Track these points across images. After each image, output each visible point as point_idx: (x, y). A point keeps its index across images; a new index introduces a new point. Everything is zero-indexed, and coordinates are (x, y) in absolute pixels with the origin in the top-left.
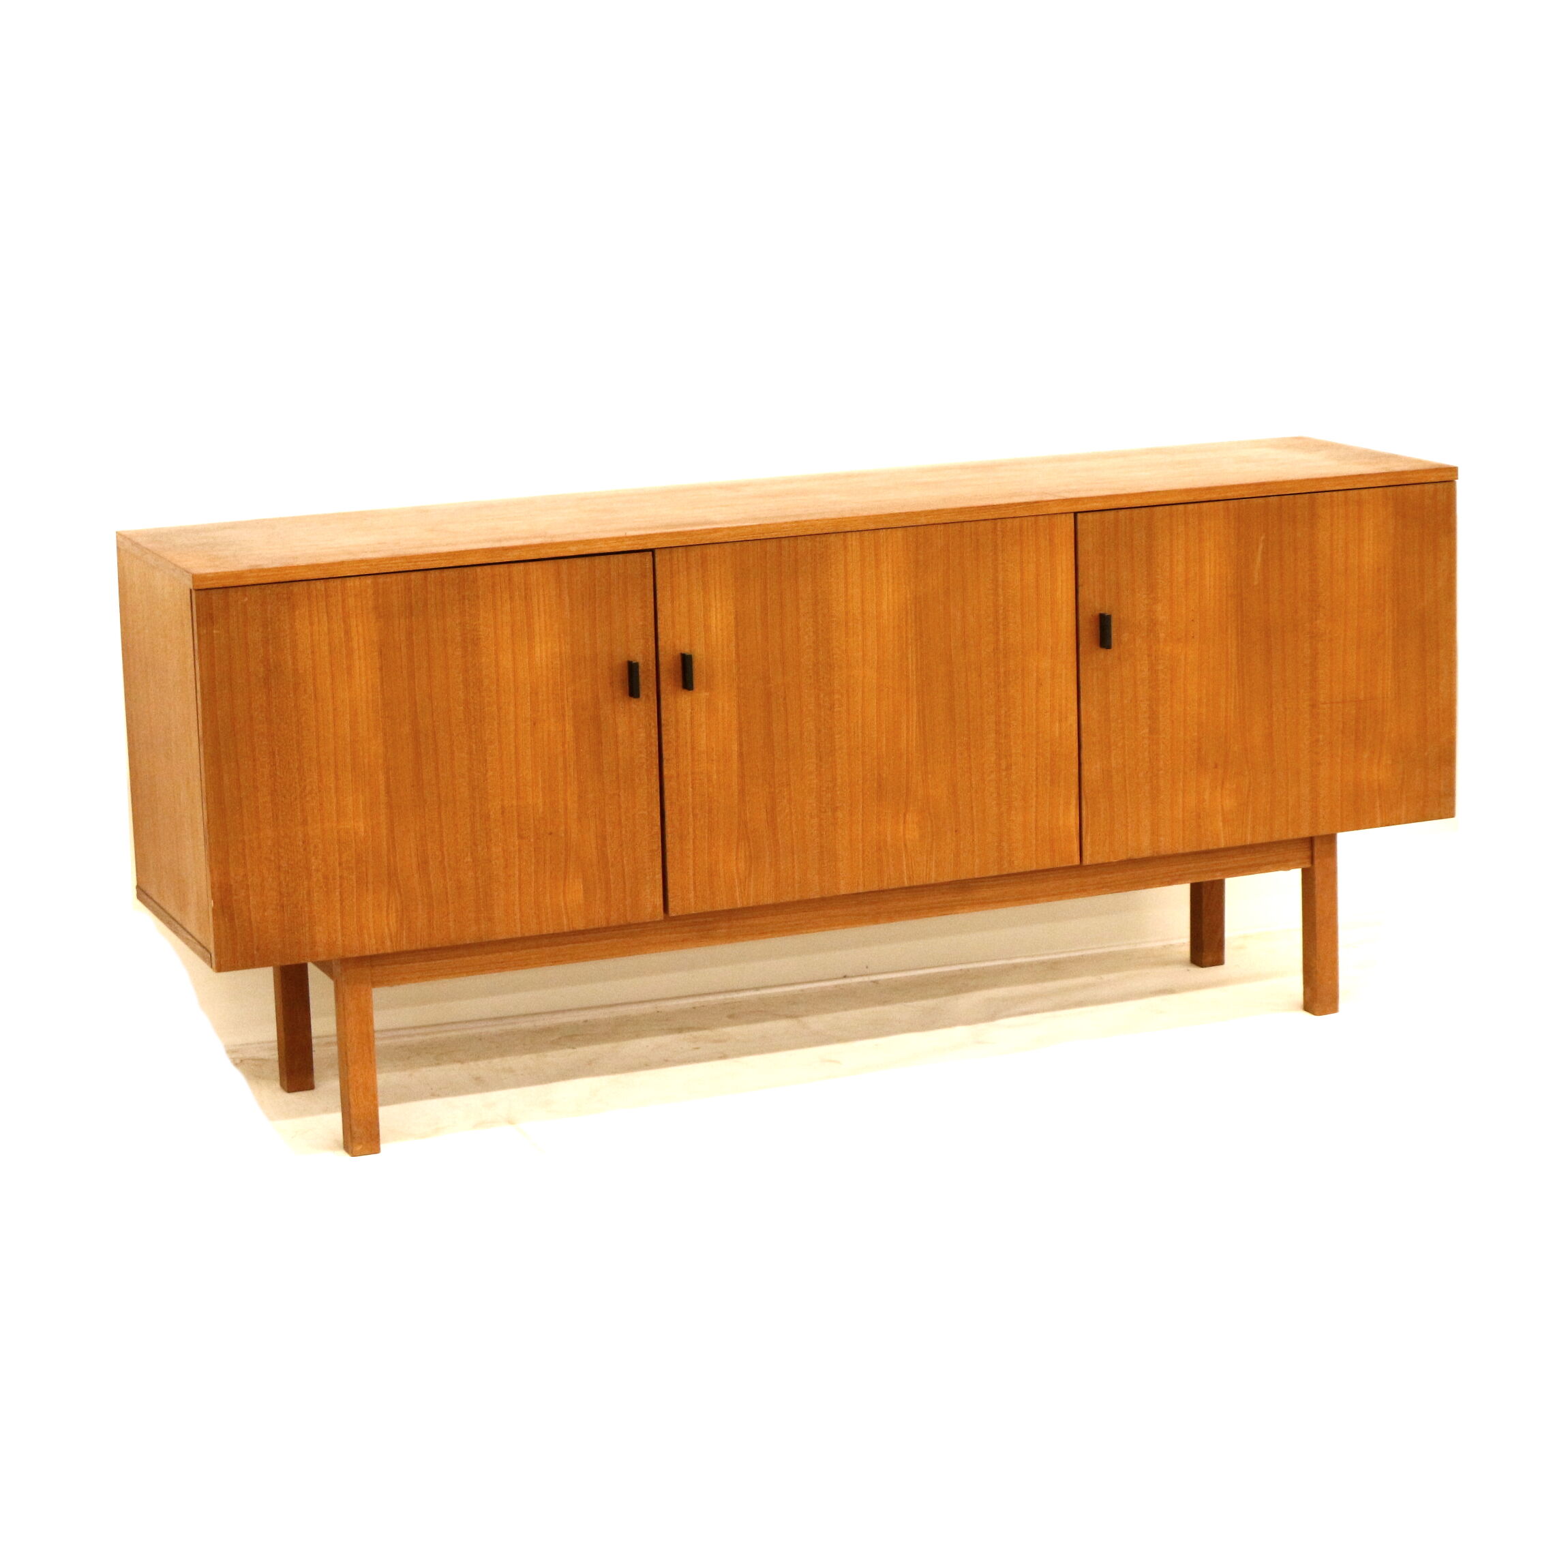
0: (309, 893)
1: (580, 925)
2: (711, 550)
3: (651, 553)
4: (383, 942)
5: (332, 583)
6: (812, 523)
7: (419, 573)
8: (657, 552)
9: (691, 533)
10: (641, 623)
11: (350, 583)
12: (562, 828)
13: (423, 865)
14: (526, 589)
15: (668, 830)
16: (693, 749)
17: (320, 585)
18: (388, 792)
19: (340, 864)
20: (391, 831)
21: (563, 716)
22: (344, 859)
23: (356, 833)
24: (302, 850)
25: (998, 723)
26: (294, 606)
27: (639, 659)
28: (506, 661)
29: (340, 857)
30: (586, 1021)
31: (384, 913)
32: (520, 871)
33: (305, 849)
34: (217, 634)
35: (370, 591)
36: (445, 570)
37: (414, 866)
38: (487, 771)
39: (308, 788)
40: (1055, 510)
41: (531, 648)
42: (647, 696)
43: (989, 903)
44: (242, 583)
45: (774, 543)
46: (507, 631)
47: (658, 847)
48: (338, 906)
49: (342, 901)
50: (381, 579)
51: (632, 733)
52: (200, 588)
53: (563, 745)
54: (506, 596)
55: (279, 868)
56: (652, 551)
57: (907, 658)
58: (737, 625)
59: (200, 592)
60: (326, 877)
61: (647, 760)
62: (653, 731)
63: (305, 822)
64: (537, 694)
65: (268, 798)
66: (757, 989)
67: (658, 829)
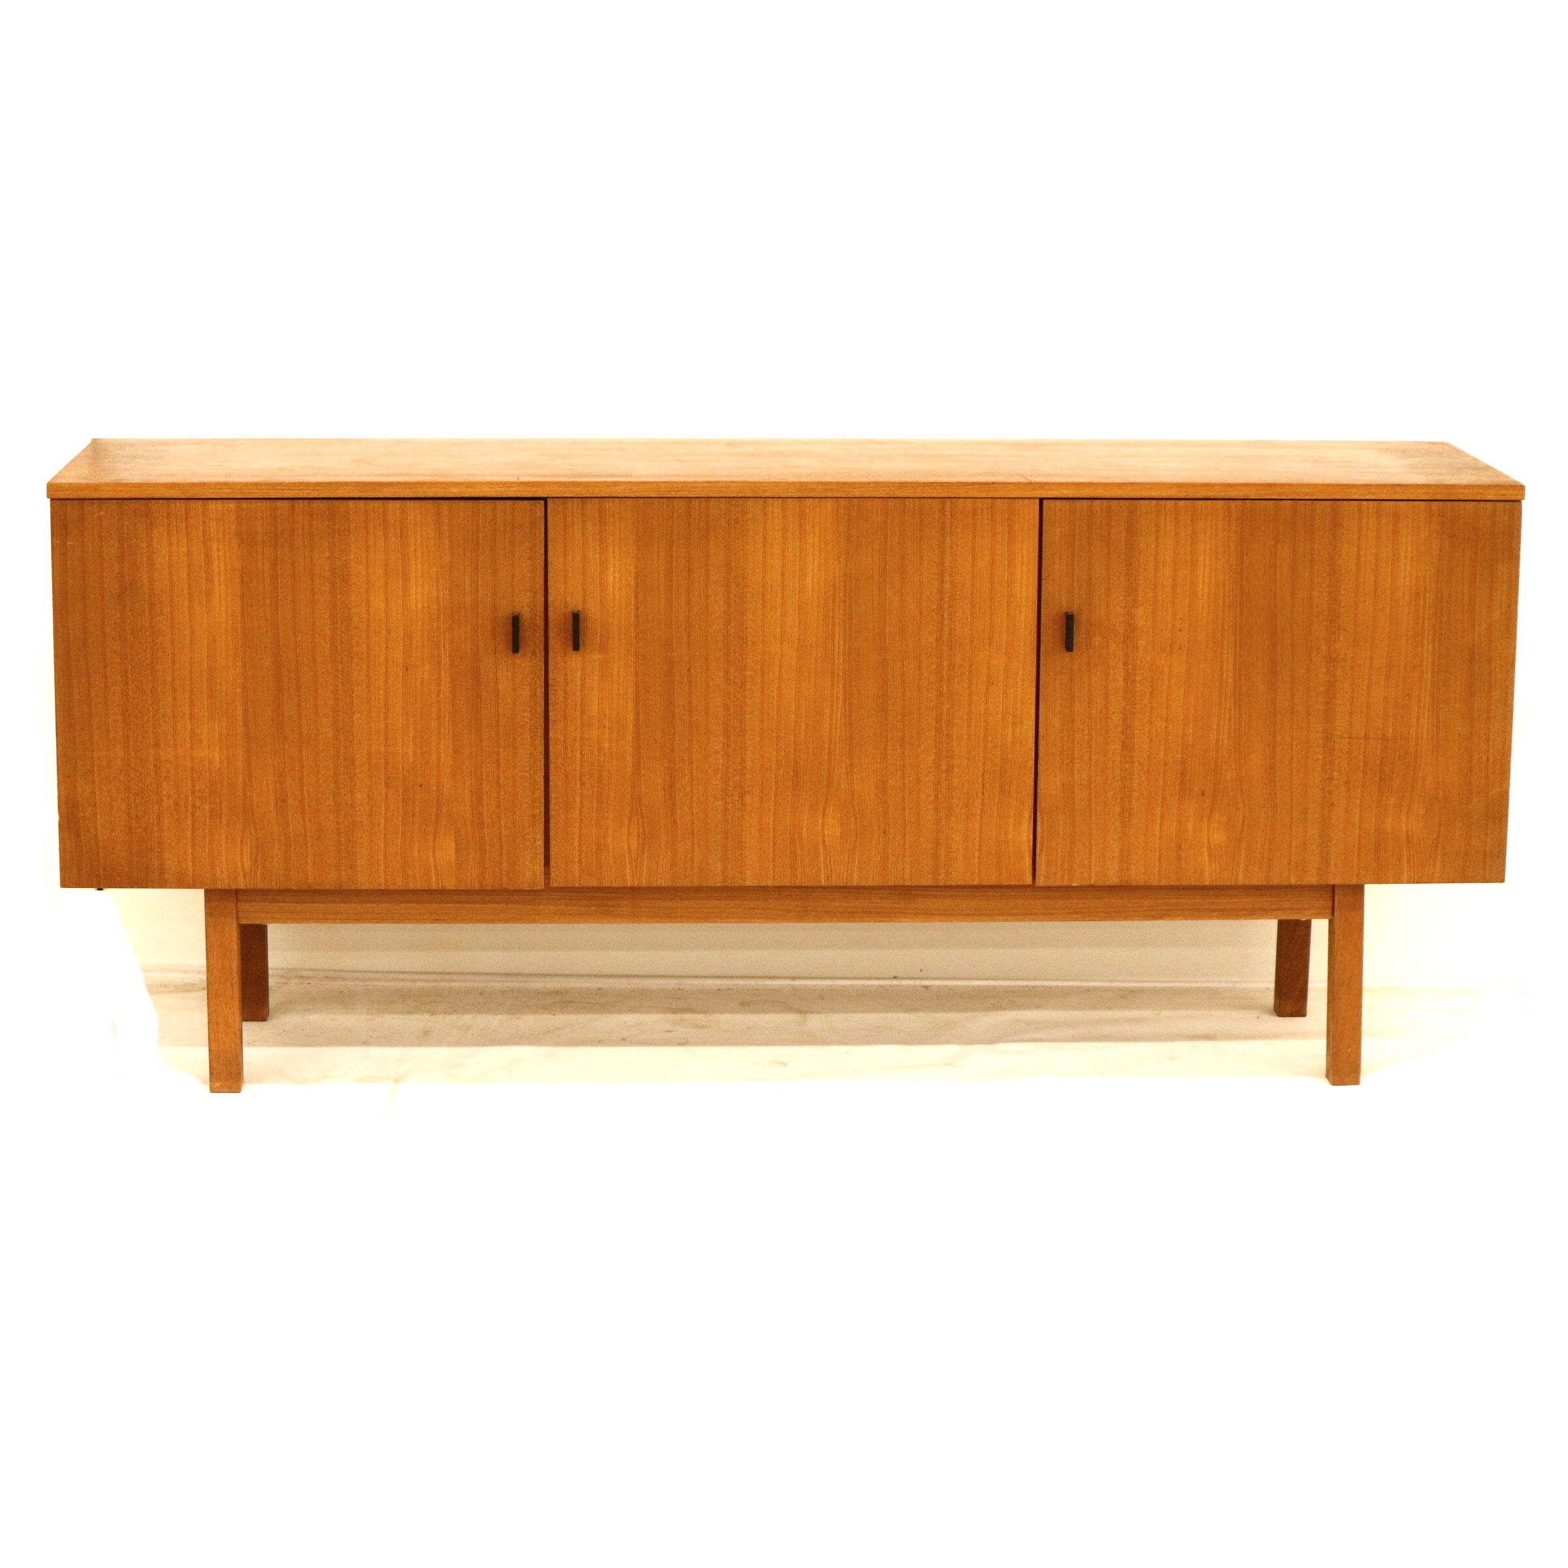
0: (159, 818)
1: (450, 884)
2: (608, 504)
3: (542, 502)
4: (236, 878)
5: (192, 504)
6: (727, 485)
7: (285, 501)
8: (549, 501)
9: (587, 484)
10: (529, 575)
11: (212, 505)
12: (433, 781)
13: (282, 801)
14: (401, 529)
15: (552, 795)
16: (583, 713)
17: (180, 505)
18: (246, 723)
19: (193, 792)
20: (248, 761)
21: (439, 663)
22: (197, 788)
23: (210, 762)
24: (153, 773)
25: (938, 720)
26: (152, 524)
27: (526, 614)
28: (378, 602)
29: (193, 785)
30: (600, 989)
31: (238, 849)
32: (386, 820)
33: (156, 773)
34: (70, 545)
35: (233, 516)
36: (314, 501)
37: (272, 803)
38: (353, 713)
39: (162, 711)
40: (1015, 494)
41: (406, 590)
42: (534, 653)
43: (933, 915)
44: (97, 496)
45: (682, 503)
46: (380, 571)
47: (540, 813)
48: (189, 833)
49: (194, 830)
50: (245, 504)
51: (514, 690)
52: (55, 497)
53: (438, 695)
54: (380, 533)
55: (128, 789)
56: (545, 499)
57: (833, 640)
58: (637, 584)
59: (54, 501)
60: (176, 803)
61: (531, 719)
62: (539, 689)
63: (157, 745)
64: (411, 638)
65: (119, 717)
66: (793, 978)
67: (540, 793)
